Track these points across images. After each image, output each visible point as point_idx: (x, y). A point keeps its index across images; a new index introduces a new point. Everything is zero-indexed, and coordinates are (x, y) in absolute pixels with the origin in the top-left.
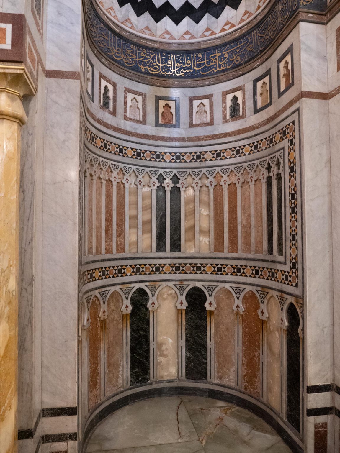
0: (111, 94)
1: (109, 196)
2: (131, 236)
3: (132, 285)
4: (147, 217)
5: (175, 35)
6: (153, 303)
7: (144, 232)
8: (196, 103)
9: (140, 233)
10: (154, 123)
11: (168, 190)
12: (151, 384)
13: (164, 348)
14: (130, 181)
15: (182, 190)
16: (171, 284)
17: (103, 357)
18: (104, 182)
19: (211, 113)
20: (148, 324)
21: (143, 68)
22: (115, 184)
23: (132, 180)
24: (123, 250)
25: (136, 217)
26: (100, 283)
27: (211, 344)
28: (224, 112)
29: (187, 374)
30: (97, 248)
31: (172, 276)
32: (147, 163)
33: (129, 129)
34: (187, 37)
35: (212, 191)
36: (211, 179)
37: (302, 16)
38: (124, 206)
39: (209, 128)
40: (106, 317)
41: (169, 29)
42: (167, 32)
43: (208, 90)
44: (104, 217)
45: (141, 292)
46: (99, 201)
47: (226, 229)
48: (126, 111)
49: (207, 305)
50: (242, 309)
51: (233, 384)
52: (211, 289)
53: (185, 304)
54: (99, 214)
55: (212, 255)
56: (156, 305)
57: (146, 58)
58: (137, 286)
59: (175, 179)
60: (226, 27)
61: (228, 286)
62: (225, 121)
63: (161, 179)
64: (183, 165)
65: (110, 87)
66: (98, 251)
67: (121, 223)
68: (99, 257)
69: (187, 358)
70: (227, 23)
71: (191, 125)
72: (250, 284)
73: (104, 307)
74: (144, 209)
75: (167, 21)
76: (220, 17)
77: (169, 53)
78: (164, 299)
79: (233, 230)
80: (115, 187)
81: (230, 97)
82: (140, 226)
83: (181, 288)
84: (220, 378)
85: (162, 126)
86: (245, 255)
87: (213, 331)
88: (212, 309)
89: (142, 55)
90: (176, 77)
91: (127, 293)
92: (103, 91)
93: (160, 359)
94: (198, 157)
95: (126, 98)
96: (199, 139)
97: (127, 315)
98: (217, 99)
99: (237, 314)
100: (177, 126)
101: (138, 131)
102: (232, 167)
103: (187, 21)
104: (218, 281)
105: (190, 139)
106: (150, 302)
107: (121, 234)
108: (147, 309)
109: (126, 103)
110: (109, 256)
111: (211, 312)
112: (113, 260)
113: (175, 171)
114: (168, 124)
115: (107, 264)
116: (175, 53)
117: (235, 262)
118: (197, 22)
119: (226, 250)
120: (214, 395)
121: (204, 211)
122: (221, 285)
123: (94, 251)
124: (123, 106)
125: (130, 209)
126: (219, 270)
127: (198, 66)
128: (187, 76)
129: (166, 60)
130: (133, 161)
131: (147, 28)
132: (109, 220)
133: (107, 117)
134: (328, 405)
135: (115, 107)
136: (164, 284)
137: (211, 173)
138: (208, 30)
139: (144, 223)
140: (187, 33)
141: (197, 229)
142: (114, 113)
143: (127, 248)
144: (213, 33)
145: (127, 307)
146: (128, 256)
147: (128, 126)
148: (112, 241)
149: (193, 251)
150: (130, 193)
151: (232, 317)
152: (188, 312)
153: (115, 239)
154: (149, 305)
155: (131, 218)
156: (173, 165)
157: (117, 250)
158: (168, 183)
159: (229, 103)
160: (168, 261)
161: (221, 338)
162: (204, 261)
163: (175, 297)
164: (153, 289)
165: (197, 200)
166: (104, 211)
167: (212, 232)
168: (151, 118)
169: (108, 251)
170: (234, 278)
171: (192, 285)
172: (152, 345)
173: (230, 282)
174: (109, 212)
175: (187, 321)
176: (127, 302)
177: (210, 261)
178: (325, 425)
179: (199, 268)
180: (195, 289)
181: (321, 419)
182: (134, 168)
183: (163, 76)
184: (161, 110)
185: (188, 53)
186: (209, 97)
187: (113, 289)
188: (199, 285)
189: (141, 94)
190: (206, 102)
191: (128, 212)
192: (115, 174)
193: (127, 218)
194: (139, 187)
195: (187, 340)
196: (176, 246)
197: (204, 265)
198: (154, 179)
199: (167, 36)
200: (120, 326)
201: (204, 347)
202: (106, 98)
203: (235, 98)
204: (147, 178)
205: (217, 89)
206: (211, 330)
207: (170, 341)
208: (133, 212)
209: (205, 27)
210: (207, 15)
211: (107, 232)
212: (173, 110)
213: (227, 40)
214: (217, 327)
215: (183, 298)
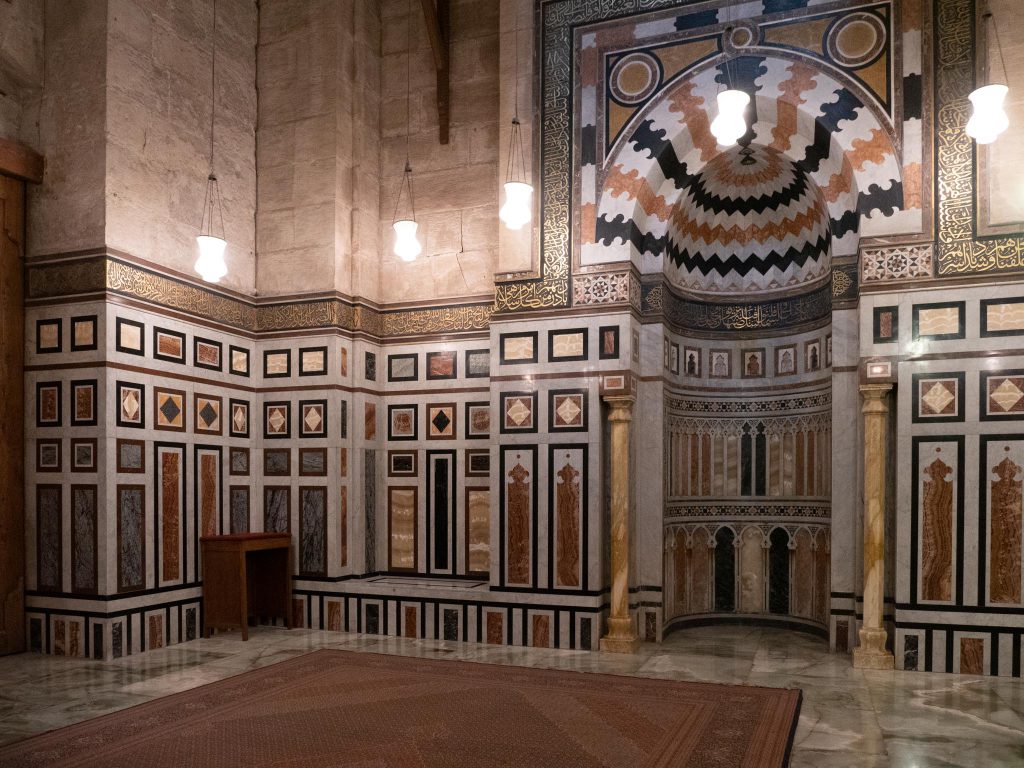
0: (696, 360)
1: (695, 448)
2: (717, 481)
3: (718, 524)
4: (732, 464)
5: (761, 285)
6: (738, 542)
7: (729, 477)
8: (781, 352)
9: (726, 478)
10: (739, 375)
11: (754, 438)
12: (736, 613)
13: (749, 582)
14: (716, 433)
15: (768, 437)
16: (756, 525)
17: (689, 579)
18: (690, 436)
19: (795, 362)
20: (733, 560)
21: (728, 326)
22: (700, 437)
23: (718, 431)
24: (709, 493)
25: (721, 464)
26: (686, 519)
27: (792, 580)
28: (806, 361)
29: (770, 608)
30: (683, 491)
31: (757, 518)
32: (733, 414)
33: (714, 385)
34: (773, 286)
35: (794, 438)
36: (794, 426)
37: (835, 305)
38: (709, 456)
39: (793, 377)
40: (692, 547)
41: (755, 280)
42: (753, 284)
43: (793, 339)
44: (689, 465)
45: (726, 530)
46: (685, 453)
47: (806, 474)
48: (711, 370)
49: (789, 545)
50: (816, 547)
51: (809, 616)
52: (792, 530)
53: (770, 544)
54: (685, 463)
55: (795, 498)
56: (741, 543)
57: (731, 315)
58: (722, 525)
59: (761, 427)
60: (809, 277)
61: (806, 526)
62: (807, 370)
63: (746, 427)
64: (768, 413)
65: (695, 354)
66: (684, 493)
67: (706, 470)
68: (685, 498)
69: (771, 593)
70: (810, 274)
71: (777, 374)
72: (821, 523)
73: (689, 539)
74: (729, 456)
75: (754, 273)
76: (804, 266)
77: (754, 305)
78: (751, 538)
79: (811, 475)
80: (700, 439)
81: (810, 347)
82: (725, 473)
83: (766, 530)
84: (800, 612)
85: (748, 377)
86: (819, 498)
87: (794, 568)
88: (794, 548)
89: (728, 312)
90: (763, 328)
91: (712, 530)
92: (688, 359)
93: (746, 592)
94: (783, 405)
95: (711, 358)
96: (784, 388)
97: (712, 549)
98: (800, 348)
99: (813, 551)
100: (763, 375)
101: (724, 386)
102: (811, 416)
103: (773, 270)
104: (798, 522)
105: (775, 388)
106: (735, 540)
107: (706, 479)
108: (733, 546)
109: (711, 363)
110: (695, 498)
111: (793, 551)
112: (698, 501)
113: (760, 420)
114: (754, 375)
115: (692, 504)
116: (761, 304)
117: (813, 504)
118: (783, 270)
119: (805, 493)
120: (793, 627)
121: (788, 457)
122: (801, 526)
123: (681, 492)
124: (708, 366)
125: (715, 457)
126: (800, 512)
127: (784, 315)
128: (773, 326)
129: (752, 313)
130: (719, 414)
131: (733, 285)
132: (695, 468)
133: (694, 381)
134: (850, 608)
135: (700, 370)
136: (750, 524)
137: (794, 420)
138: (793, 278)
139: (729, 469)
140: (773, 282)
141: (781, 474)
142: (699, 376)
143: (712, 491)
144: (797, 282)
145: (712, 541)
146: (714, 498)
147: (714, 383)
148: (697, 484)
149: (778, 494)
150: (716, 443)
151: (810, 554)
152: (772, 551)
153: (700, 485)
154: (734, 543)
155: (716, 465)
156: (760, 414)
157: (703, 493)
158: (754, 432)
159: (810, 354)
160: (753, 504)
161: (801, 575)
162: (787, 504)
163: (759, 537)
164: (738, 529)
165: (782, 446)
166: (690, 460)
167: (794, 477)
168: (737, 371)
169: (694, 493)
170: (810, 519)
171: (776, 526)
172: (737, 579)
173: (808, 523)
174: (695, 461)
175: (771, 559)
176: (713, 538)
177: (792, 504)
178: (846, 623)
179: (782, 511)
180: (779, 530)
181: (843, 618)
182: (718, 420)
183: (749, 329)
184: (747, 362)
185: (774, 302)
186: (793, 346)
187: (698, 525)
188: (782, 526)
189: (725, 351)
190: (791, 351)
191: (713, 460)
192: (700, 428)
193: (713, 465)
194: (725, 437)
195: (771, 577)
196: (761, 490)
197: (787, 508)
198: (740, 428)
199: (753, 288)
200: (706, 558)
201: (786, 583)
202: (692, 363)
203: (814, 349)
204: (732, 428)
205: (801, 338)
206: (793, 567)
207: (755, 577)
208: (719, 460)
209: (791, 276)
210: (792, 264)
211: (693, 477)
212: (759, 361)
213: (809, 290)
214: (797, 564)
215: (768, 538)
